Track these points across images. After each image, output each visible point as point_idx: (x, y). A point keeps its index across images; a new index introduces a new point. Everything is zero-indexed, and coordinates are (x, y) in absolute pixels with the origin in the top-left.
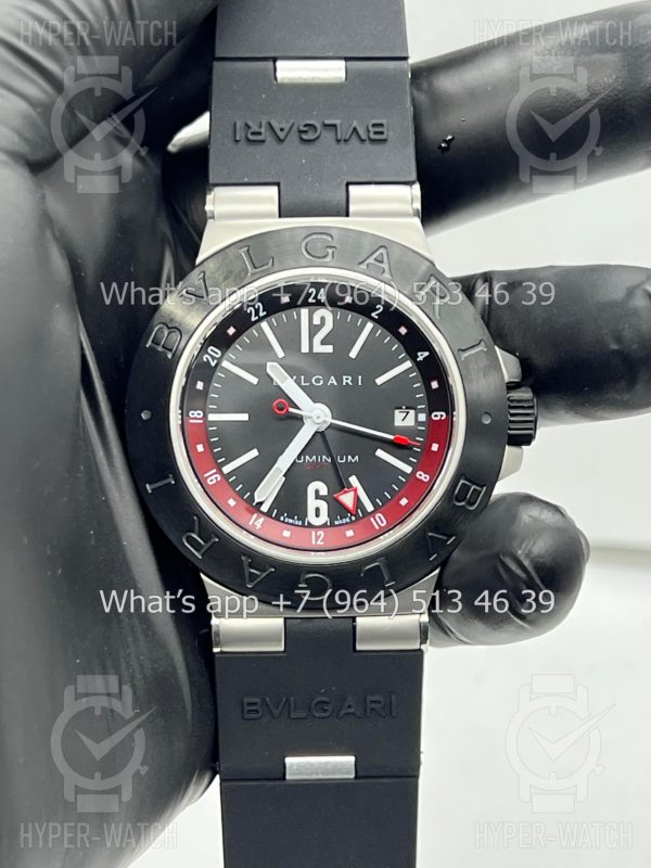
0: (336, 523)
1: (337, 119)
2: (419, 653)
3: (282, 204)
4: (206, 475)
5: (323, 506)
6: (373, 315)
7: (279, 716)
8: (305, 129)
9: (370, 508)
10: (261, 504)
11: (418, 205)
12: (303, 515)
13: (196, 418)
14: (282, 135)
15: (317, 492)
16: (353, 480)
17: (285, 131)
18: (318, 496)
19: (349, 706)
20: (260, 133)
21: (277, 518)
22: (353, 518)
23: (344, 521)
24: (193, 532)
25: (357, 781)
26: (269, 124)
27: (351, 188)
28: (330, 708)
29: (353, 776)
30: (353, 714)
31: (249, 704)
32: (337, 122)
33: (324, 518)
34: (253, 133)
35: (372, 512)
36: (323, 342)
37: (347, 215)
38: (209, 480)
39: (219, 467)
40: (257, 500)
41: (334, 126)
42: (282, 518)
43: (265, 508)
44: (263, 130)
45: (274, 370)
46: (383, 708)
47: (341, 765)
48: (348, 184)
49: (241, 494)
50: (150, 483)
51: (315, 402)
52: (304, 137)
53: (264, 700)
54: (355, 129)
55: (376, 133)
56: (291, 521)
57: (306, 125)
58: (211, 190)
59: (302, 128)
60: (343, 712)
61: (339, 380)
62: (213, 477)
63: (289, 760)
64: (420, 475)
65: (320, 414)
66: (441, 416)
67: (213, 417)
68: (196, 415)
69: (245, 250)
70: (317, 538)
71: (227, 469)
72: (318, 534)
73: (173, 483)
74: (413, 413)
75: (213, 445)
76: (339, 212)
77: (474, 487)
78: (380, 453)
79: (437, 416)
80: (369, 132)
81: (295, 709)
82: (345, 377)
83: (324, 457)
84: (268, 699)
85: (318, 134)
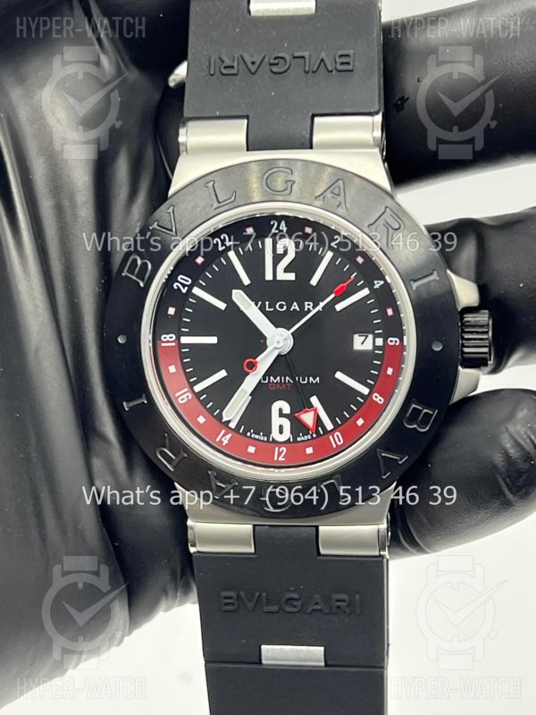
0: (299, 439)
1: (305, 50)
2: (380, 559)
3: (250, 138)
4: (177, 395)
5: (286, 423)
7: (254, 609)
8: (276, 61)
9: (329, 426)
10: (229, 421)
11: (378, 133)
12: (268, 432)
13: (168, 342)
14: (253, 68)
15: (280, 410)
16: (314, 400)
17: (257, 65)
18: (281, 414)
19: (317, 604)
20: (233, 67)
21: (244, 434)
22: (314, 436)
23: (306, 438)
24: (165, 447)
25: (327, 669)
26: (242, 57)
27: (317, 120)
28: (299, 604)
29: (323, 664)
30: (321, 610)
31: (226, 598)
32: (306, 54)
33: (287, 435)
34: (225, 67)
35: (332, 430)
36: (287, 270)
37: (311, 148)
38: (179, 399)
39: (192, 385)
40: (225, 419)
41: (303, 57)
42: (249, 434)
43: (232, 425)
44: (235, 65)
45: (239, 297)
46: (348, 606)
47: (313, 655)
48: (313, 116)
49: (211, 411)
50: (127, 402)
51: (277, 326)
52: (275, 69)
53: (238, 596)
54: (322, 60)
55: (342, 64)
56: (257, 437)
57: (275, 58)
58: (184, 124)
59: (272, 61)
60: (311, 609)
61: (302, 306)
62: (184, 396)
63: (263, 647)
64: (376, 397)
65: (279, 340)
66: (396, 342)
67: (184, 340)
68: (168, 339)
69: (211, 184)
70: (280, 454)
71: (198, 388)
72: (281, 450)
73: (146, 402)
74: (371, 337)
75: (185, 366)
76: (303, 144)
77: (425, 411)
78: (339, 375)
79: (393, 341)
80: (336, 62)
81: (268, 604)
82: (306, 303)
83: (287, 378)
84: (242, 594)
85: (287, 66)
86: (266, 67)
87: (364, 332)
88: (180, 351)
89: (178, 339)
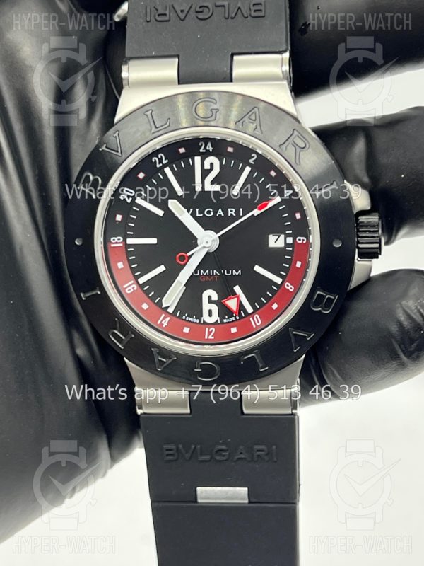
0: (225, 321)
2: (292, 416)
3: (180, 74)
4: (125, 286)
5: (215, 308)
6: (250, 161)
7: (190, 458)
8: (201, 10)
9: (250, 310)
10: (168, 307)
11: (286, 68)
12: (200, 315)
13: (116, 243)
14: (182, 16)
15: (210, 297)
16: (237, 289)
17: (185, 12)
18: (210, 301)
19: (241, 453)
20: (165, 15)
21: (180, 317)
22: (238, 318)
23: (231, 319)
24: (116, 330)
25: (250, 505)
26: (173, 6)
27: (235, 57)
28: (227, 453)
29: (247, 501)
30: (244, 458)
31: (167, 450)
32: (226, 3)
33: (215, 317)
34: (160, 15)
35: (252, 313)
36: (212, 183)
37: (231, 81)
38: (127, 290)
39: (136, 278)
40: (164, 306)
41: (224, 6)
42: (184, 318)
43: (171, 310)
44: (167, 12)
45: (173, 205)
46: (267, 454)
47: (239, 494)
48: (233, 55)
49: (152, 299)
50: (84, 292)
51: (205, 229)
52: (200, 16)
53: (177, 448)
54: (239, 8)
55: (255, 11)
56: (190, 319)
57: (200, 7)
58: (126, 63)
59: (198, 9)
60: (237, 457)
61: (225, 212)
62: (131, 287)
63: (198, 489)
64: (288, 286)
65: (208, 240)
66: (303, 240)
67: (130, 241)
68: (116, 241)
69: (149, 113)
70: (209, 333)
71: (141, 280)
72: (210, 330)
73: (99, 293)
74: (282, 236)
75: (131, 263)
76: (224, 78)
77: (328, 296)
78: (257, 269)
79: (300, 240)
80: (250, 10)
81: (201, 454)
82: (229, 210)
83: (215, 271)
84: (181, 446)
85: (210, 13)
86: (192, 14)
87: (277, 232)
88: (126, 250)
89: (125, 240)
